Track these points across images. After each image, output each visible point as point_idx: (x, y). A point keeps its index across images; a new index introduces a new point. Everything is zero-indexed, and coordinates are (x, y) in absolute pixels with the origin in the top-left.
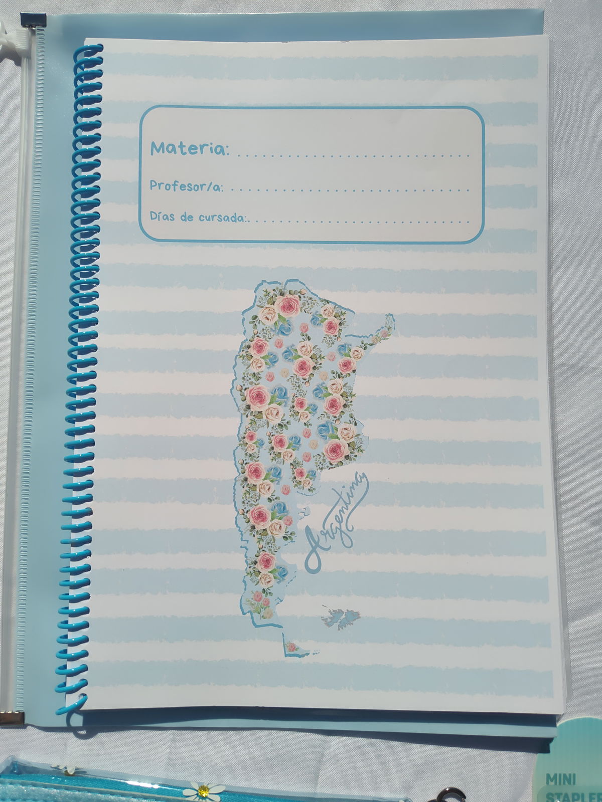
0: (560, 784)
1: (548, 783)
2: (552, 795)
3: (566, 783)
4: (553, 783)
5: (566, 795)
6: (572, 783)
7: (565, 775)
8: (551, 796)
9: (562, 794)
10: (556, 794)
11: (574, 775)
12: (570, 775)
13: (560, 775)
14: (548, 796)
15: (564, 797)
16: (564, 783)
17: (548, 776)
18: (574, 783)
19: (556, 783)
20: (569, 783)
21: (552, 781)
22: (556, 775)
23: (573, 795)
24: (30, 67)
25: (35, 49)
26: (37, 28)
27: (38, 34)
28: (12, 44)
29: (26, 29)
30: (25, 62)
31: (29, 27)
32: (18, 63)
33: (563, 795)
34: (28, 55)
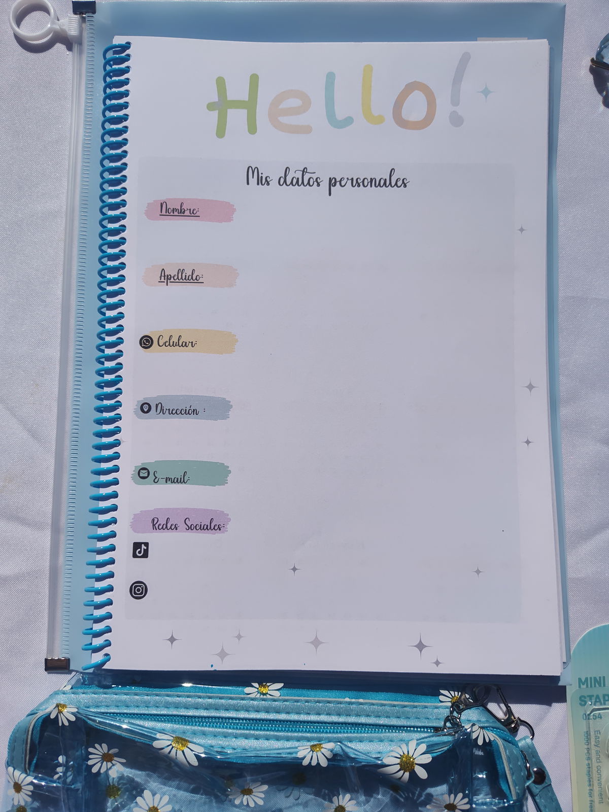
0: (591, 686)
1: (580, 687)
2: (585, 697)
3: (597, 685)
4: (585, 686)
5: (598, 697)
6: (602, 685)
7: (595, 678)
8: (583, 698)
9: (593, 696)
10: (588, 696)
11: (604, 677)
12: (600, 678)
13: (591, 678)
14: (580, 698)
15: (596, 699)
16: (595, 686)
17: (580, 680)
18: (604, 685)
19: (587, 686)
20: (600, 686)
21: (583, 684)
22: (587, 679)
23: (604, 696)
24: (81, 52)
25: (86, 35)
26: (87, 15)
27: (88, 21)
28: (64, 31)
29: (77, 16)
30: (75, 47)
31: (80, 14)
32: (70, 48)
33: (595, 696)
34: (79, 41)
